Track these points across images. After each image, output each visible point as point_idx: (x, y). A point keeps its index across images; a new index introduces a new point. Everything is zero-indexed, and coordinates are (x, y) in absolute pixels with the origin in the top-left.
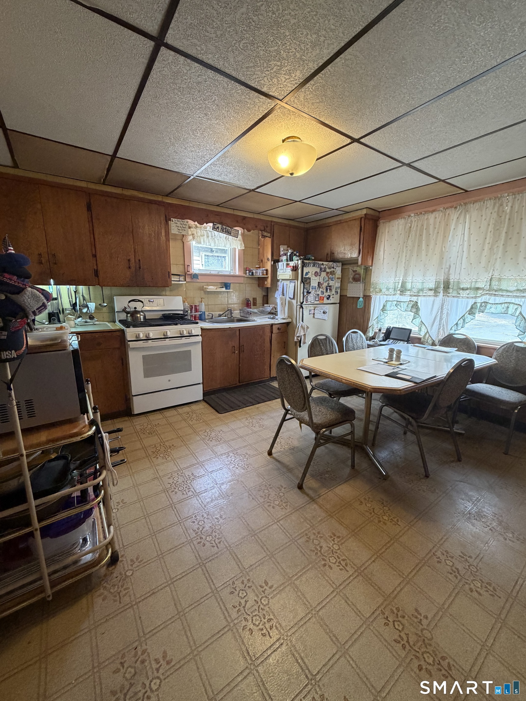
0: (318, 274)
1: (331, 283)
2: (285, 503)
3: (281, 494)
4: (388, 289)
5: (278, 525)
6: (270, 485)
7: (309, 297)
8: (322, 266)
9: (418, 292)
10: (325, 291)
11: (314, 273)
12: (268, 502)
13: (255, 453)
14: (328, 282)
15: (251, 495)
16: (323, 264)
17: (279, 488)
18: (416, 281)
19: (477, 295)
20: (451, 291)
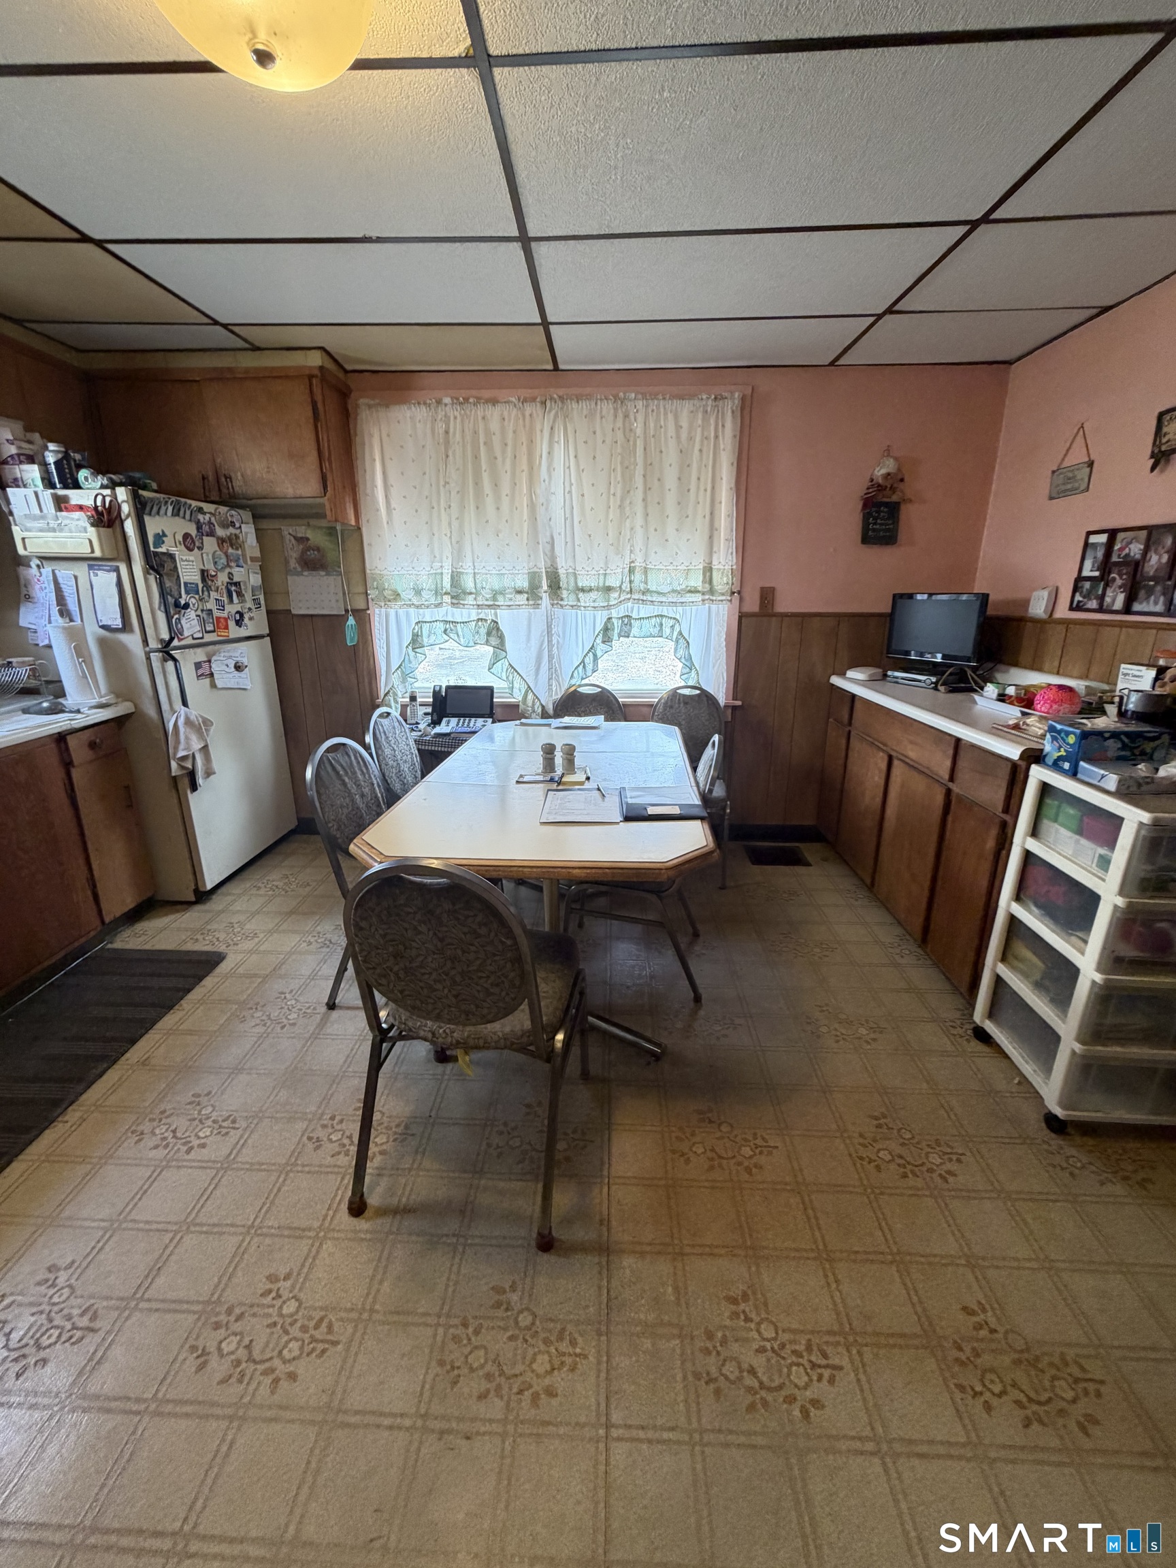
0: (193, 541)
1: (239, 574)
2: (560, 1338)
3: (525, 1320)
4: (418, 592)
5: (619, 1439)
6: (465, 1325)
7: (183, 621)
8: (201, 517)
9: (494, 598)
10: (225, 599)
11: (179, 537)
12: (520, 1392)
13: (304, 1245)
14: (228, 570)
15: (449, 1431)
16: (200, 510)
17: (498, 1305)
18: (484, 571)
19: (611, 603)
20: (565, 594)
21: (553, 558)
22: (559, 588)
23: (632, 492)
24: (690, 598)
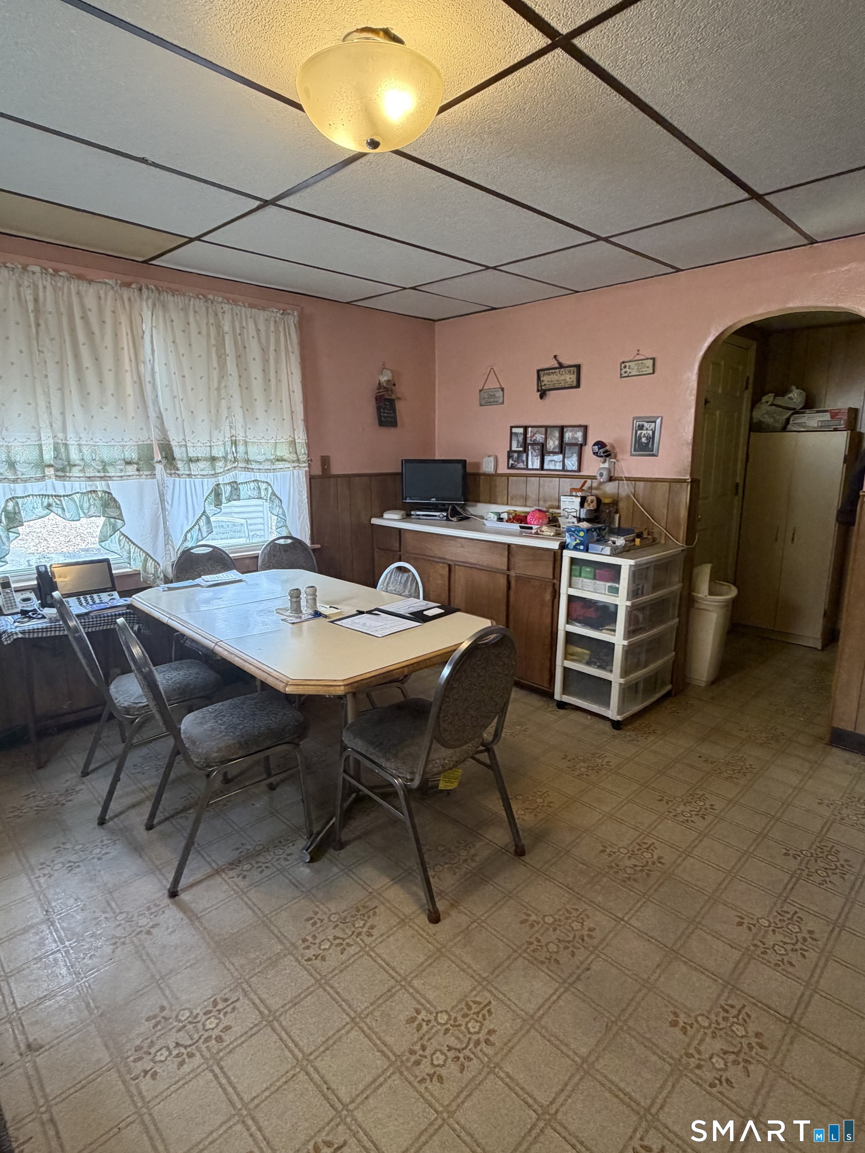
5: (629, 919)
9: (105, 470)
13: (402, 995)
15: (580, 975)
19: (217, 471)
20: (180, 465)
21: (163, 431)
22: (174, 459)
23: (225, 377)
24: (280, 465)
